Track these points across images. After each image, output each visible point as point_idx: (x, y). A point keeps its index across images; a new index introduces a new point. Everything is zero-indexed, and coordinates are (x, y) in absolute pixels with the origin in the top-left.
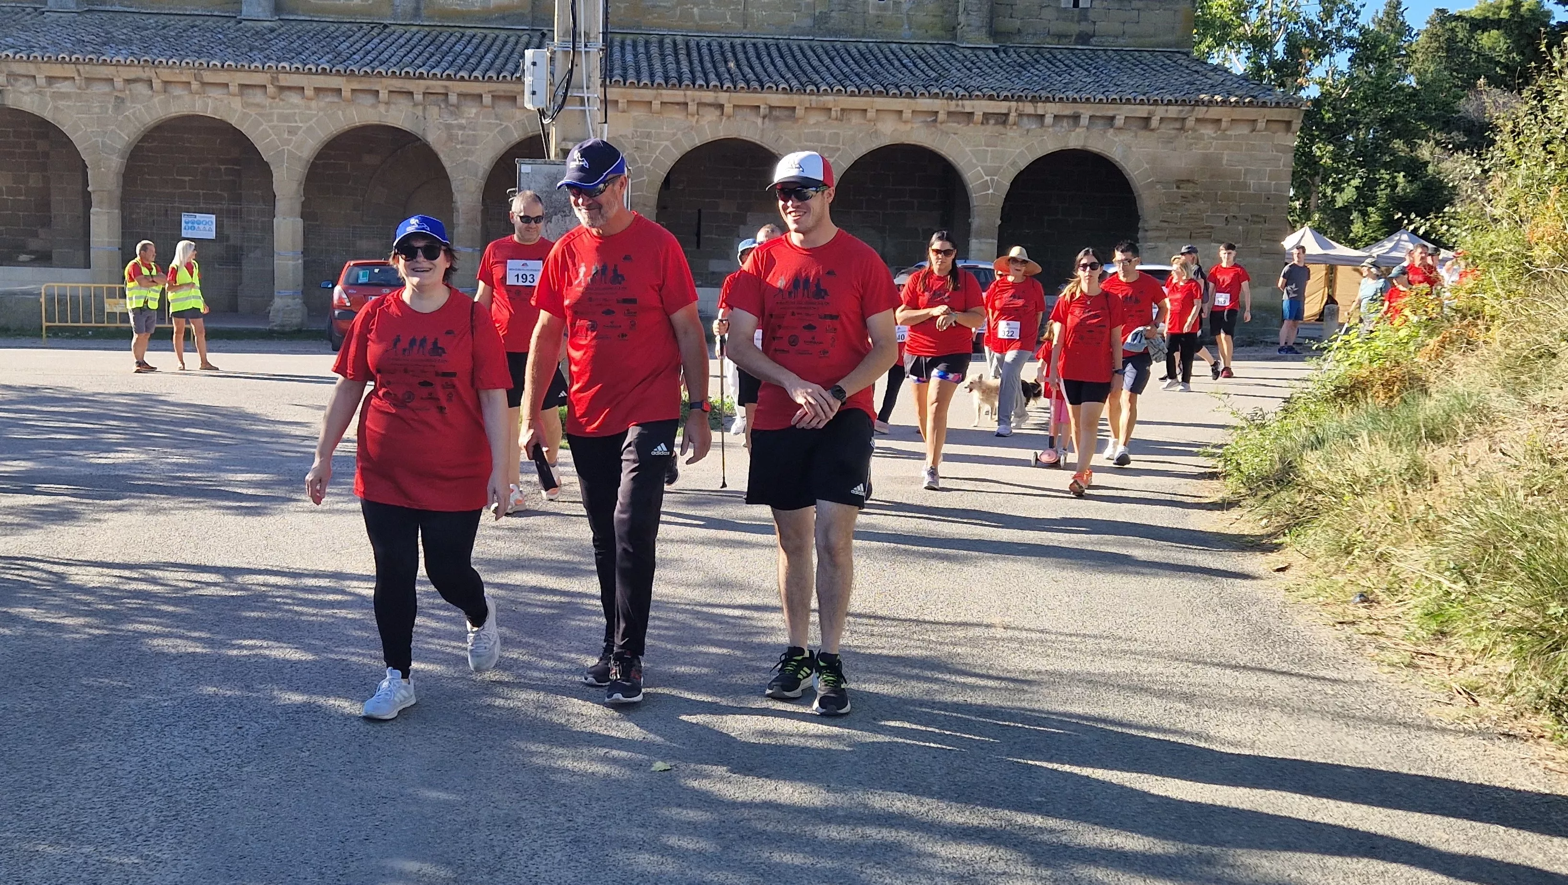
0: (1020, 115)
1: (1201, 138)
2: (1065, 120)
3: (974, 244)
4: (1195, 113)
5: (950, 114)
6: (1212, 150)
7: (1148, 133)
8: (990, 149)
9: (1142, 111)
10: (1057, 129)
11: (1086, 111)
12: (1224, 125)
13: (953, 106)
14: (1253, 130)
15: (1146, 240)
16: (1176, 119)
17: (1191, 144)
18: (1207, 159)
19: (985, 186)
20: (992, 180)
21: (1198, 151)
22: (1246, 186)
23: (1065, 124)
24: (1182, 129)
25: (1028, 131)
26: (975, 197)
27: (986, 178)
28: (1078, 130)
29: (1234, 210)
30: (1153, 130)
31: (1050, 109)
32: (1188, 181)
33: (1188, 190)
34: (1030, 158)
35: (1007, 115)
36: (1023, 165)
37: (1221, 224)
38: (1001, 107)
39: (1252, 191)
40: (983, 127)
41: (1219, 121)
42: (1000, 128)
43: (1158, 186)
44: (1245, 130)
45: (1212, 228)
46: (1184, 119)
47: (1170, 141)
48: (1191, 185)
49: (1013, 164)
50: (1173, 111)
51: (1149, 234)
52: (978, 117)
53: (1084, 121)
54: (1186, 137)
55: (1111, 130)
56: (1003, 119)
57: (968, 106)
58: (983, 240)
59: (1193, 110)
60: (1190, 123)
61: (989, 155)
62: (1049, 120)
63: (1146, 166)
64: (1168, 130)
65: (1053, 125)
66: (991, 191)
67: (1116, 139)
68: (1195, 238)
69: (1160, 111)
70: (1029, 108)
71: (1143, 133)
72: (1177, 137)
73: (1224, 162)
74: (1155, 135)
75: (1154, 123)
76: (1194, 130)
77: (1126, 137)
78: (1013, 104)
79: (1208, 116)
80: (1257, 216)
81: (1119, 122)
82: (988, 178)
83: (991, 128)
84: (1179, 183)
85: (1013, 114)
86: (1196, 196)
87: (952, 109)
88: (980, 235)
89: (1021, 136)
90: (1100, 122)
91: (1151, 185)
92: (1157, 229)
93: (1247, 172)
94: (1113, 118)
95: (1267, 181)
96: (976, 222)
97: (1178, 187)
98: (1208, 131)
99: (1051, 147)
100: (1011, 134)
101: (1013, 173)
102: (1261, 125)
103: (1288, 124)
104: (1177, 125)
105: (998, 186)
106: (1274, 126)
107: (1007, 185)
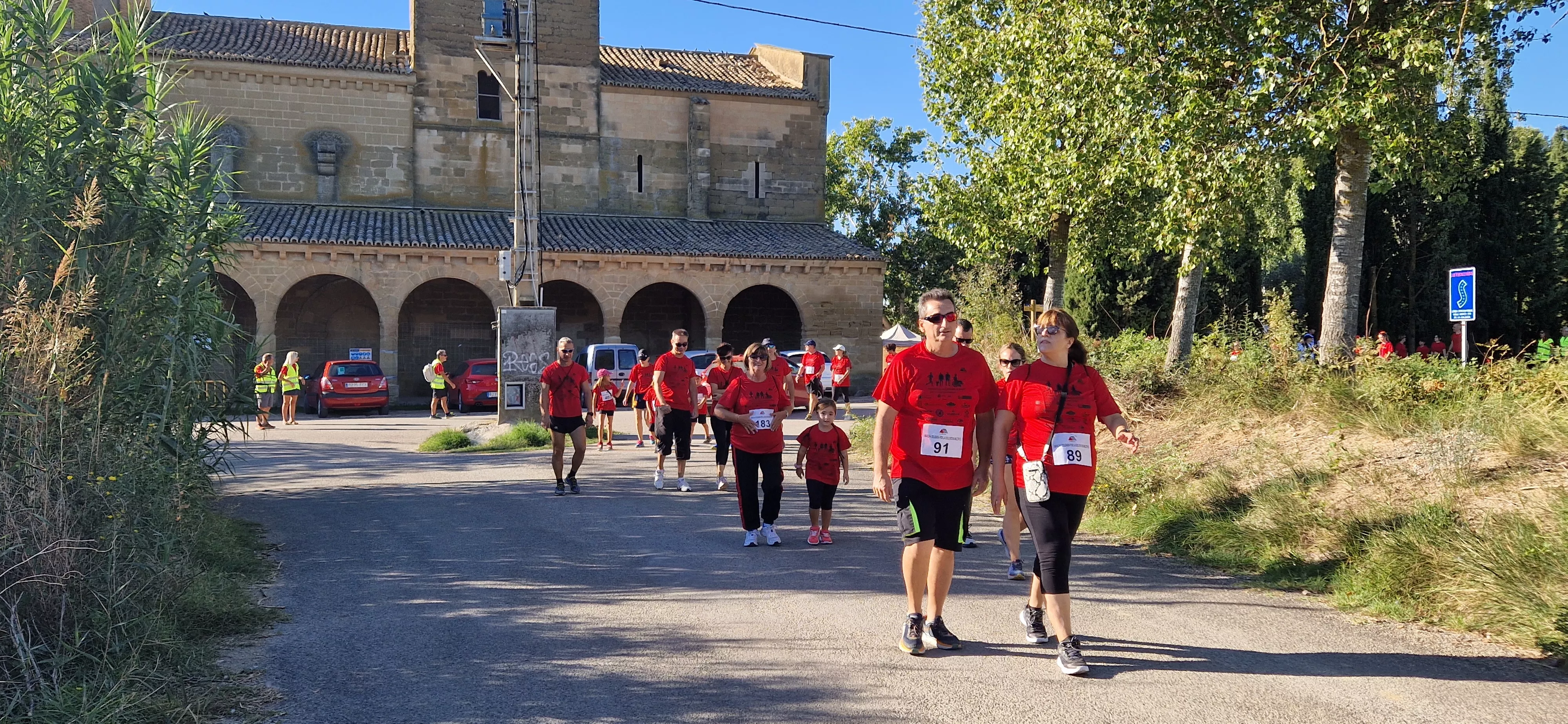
0: (732, 266)
1: (833, 278)
3: (708, 340)
5: (691, 264)
6: (839, 285)
8: (715, 285)
9: (800, 263)
10: (753, 273)
11: (769, 263)
12: (845, 270)
13: (693, 260)
14: (861, 274)
15: (806, 336)
17: (827, 282)
18: (837, 290)
19: (713, 306)
20: (718, 302)
21: (831, 285)
22: (858, 304)
23: (757, 271)
24: (822, 273)
25: (736, 275)
26: (708, 313)
27: (714, 302)
28: (764, 274)
29: (854, 319)
30: (806, 274)
31: (749, 262)
32: (827, 302)
33: (827, 307)
34: (738, 291)
35: (724, 265)
36: (734, 295)
37: (847, 327)
38: (721, 261)
39: (863, 308)
40: (711, 273)
41: (842, 268)
42: (720, 273)
43: (812, 306)
44: (856, 273)
45: (843, 329)
47: (817, 279)
48: (829, 304)
49: (729, 293)
50: (817, 263)
51: (808, 333)
52: (708, 266)
53: (768, 269)
54: (825, 278)
55: (783, 274)
56: (722, 267)
57: (702, 260)
58: (713, 338)
60: (827, 269)
61: (715, 288)
62: (748, 268)
63: (804, 294)
64: (815, 274)
65: (750, 272)
66: (717, 309)
67: (786, 279)
69: (810, 263)
70: (736, 261)
71: (801, 275)
72: (819, 278)
73: (847, 291)
74: (808, 276)
75: (807, 269)
76: (829, 273)
77: (792, 278)
78: (728, 259)
80: (867, 322)
81: (788, 269)
82: (716, 302)
83: (715, 273)
84: (823, 304)
85: (728, 265)
86: (832, 311)
87: (693, 262)
88: (712, 335)
89: (733, 278)
90: (777, 271)
91: (808, 305)
92: (811, 330)
93: (859, 296)
94: (784, 267)
95: (870, 302)
96: (709, 328)
97: (822, 306)
98: (836, 274)
99: (750, 283)
100: (726, 276)
101: (729, 299)
102: (865, 270)
103: (880, 269)
104: (820, 271)
105: (720, 306)
106: (871, 271)
107: (726, 306)
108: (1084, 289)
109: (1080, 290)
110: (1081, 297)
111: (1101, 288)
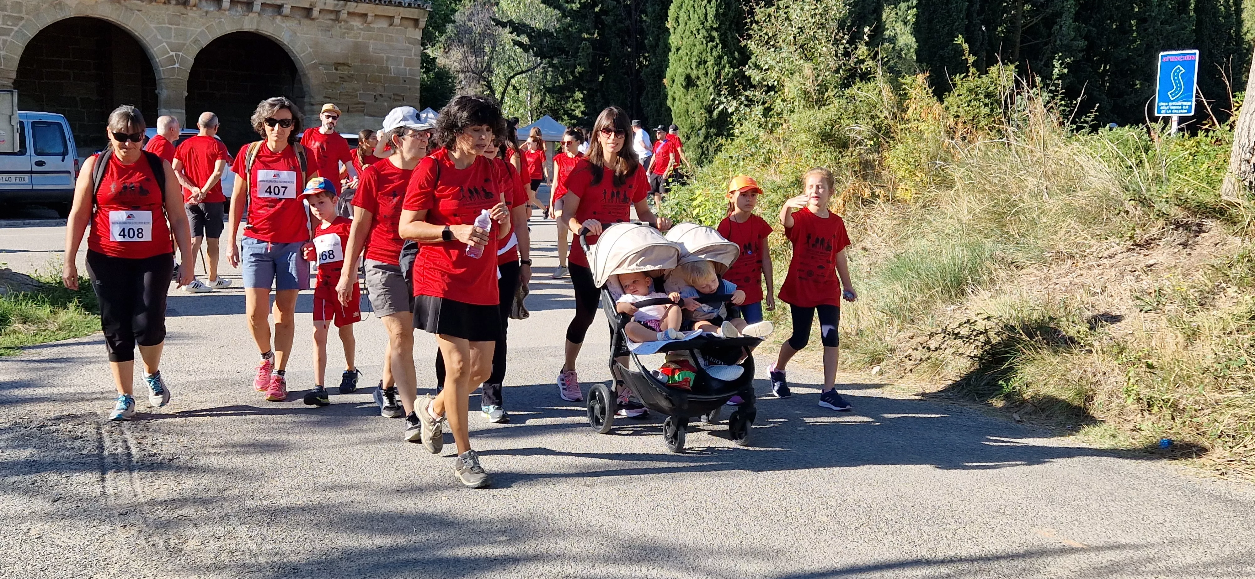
1: (351, 28)
2: (239, 6)
4: (347, 7)
6: (360, 39)
7: (309, 22)
8: (173, 27)
9: (305, 2)
10: (233, 13)
12: (370, 19)
14: (391, 25)
16: (331, 12)
17: (344, 33)
18: (357, 46)
19: (171, 60)
20: (177, 56)
21: (349, 39)
22: (387, 70)
23: (239, 9)
24: (337, 20)
25: (207, 12)
26: (162, 71)
27: (171, 53)
28: (250, 14)
29: (380, 90)
30: (313, 19)
32: (344, 64)
33: (344, 71)
34: (211, 38)
36: (204, 43)
37: (371, 101)
39: (393, 75)
40: (165, 7)
41: (366, 15)
42: (181, 8)
43: (321, 68)
44: (384, 24)
45: (364, 103)
46: (338, 12)
47: (328, 29)
48: (346, 67)
49: (196, 41)
50: (330, 4)
53: (257, 7)
54: (340, 27)
55: (279, 17)
58: (173, 110)
59: (346, 4)
60: (344, 15)
61: (173, 31)
62: (226, 4)
63: (309, 49)
64: (326, 20)
65: (229, 10)
66: (177, 65)
67: (284, 25)
68: (352, 112)
69: (320, 3)
71: (305, 21)
72: (332, 27)
73: (371, 49)
74: (316, 23)
75: (315, 13)
76: (346, 22)
77: (291, 24)
79: (357, 11)
80: (397, 95)
81: (286, 10)
82: (174, 53)
83: (174, 8)
84: (337, 65)
86: (351, 77)
88: (169, 105)
89: (201, 17)
90: (269, 11)
91: (315, 66)
93: (388, 58)
94: (280, 7)
95: (403, 66)
96: (164, 93)
97: (336, 69)
98: (356, 23)
99: (229, 28)
100: (191, 14)
101: (196, 50)
102: (397, 21)
103: (416, 21)
104: (333, 17)
105: (183, 61)
106: (406, 23)
107: (191, 60)
108: (706, 62)
109: (700, 63)
110: (701, 72)
111: (729, 62)
